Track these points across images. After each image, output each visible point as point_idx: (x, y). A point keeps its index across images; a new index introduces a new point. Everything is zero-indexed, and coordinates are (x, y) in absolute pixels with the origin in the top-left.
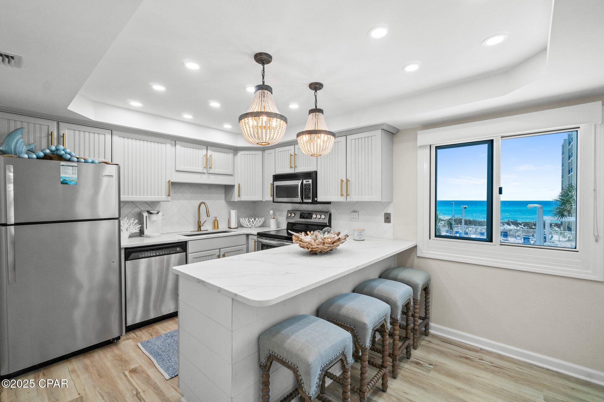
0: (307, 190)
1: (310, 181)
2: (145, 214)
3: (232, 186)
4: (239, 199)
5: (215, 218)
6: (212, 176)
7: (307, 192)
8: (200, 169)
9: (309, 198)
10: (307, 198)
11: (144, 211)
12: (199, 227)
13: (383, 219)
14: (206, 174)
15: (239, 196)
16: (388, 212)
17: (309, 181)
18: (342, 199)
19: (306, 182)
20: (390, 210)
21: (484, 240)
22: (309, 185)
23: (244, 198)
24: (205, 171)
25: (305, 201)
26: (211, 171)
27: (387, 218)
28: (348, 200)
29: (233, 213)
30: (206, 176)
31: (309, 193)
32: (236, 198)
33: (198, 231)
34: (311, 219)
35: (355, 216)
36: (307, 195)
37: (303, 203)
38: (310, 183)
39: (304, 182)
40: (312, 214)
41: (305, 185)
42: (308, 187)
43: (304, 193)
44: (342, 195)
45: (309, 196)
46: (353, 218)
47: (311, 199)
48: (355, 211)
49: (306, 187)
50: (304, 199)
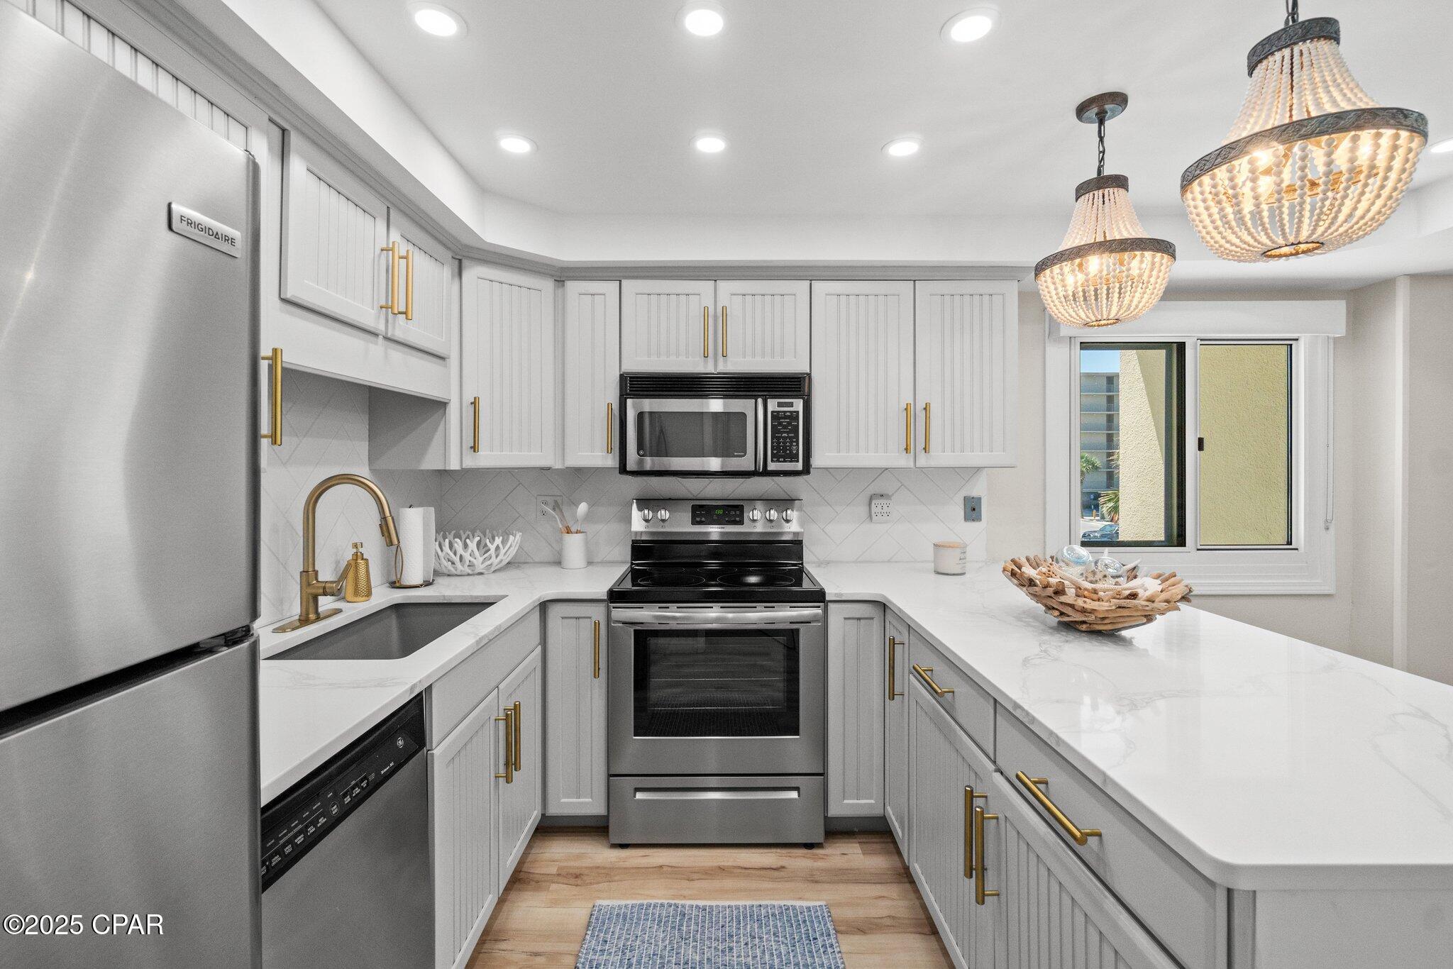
0: (785, 432)
1: (798, 405)
3: (437, 407)
4: (471, 462)
5: (355, 550)
6: (397, 354)
7: (785, 438)
8: (368, 316)
9: (794, 458)
10: (781, 456)
12: (311, 600)
13: (959, 511)
14: (381, 337)
15: (474, 448)
16: (975, 493)
17: (791, 405)
18: (904, 461)
19: (780, 405)
20: (978, 488)
21: (1160, 544)
22: (794, 416)
24: (380, 325)
25: (772, 466)
26: (401, 329)
27: (972, 510)
30: (378, 347)
31: (791, 442)
32: (455, 459)
33: (304, 621)
34: (741, 522)
35: (885, 507)
36: (785, 449)
37: (766, 473)
38: (795, 412)
39: (773, 405)
40: (740, 509)
41: (776, 415)
42: (789, 424)
43: (772, 443)
44: (906, 449)
45: (791, 451)
46: (879, 515)
47: (798, 461)
48: (882, 493)
49: (780, 424)
50: (772, 461)
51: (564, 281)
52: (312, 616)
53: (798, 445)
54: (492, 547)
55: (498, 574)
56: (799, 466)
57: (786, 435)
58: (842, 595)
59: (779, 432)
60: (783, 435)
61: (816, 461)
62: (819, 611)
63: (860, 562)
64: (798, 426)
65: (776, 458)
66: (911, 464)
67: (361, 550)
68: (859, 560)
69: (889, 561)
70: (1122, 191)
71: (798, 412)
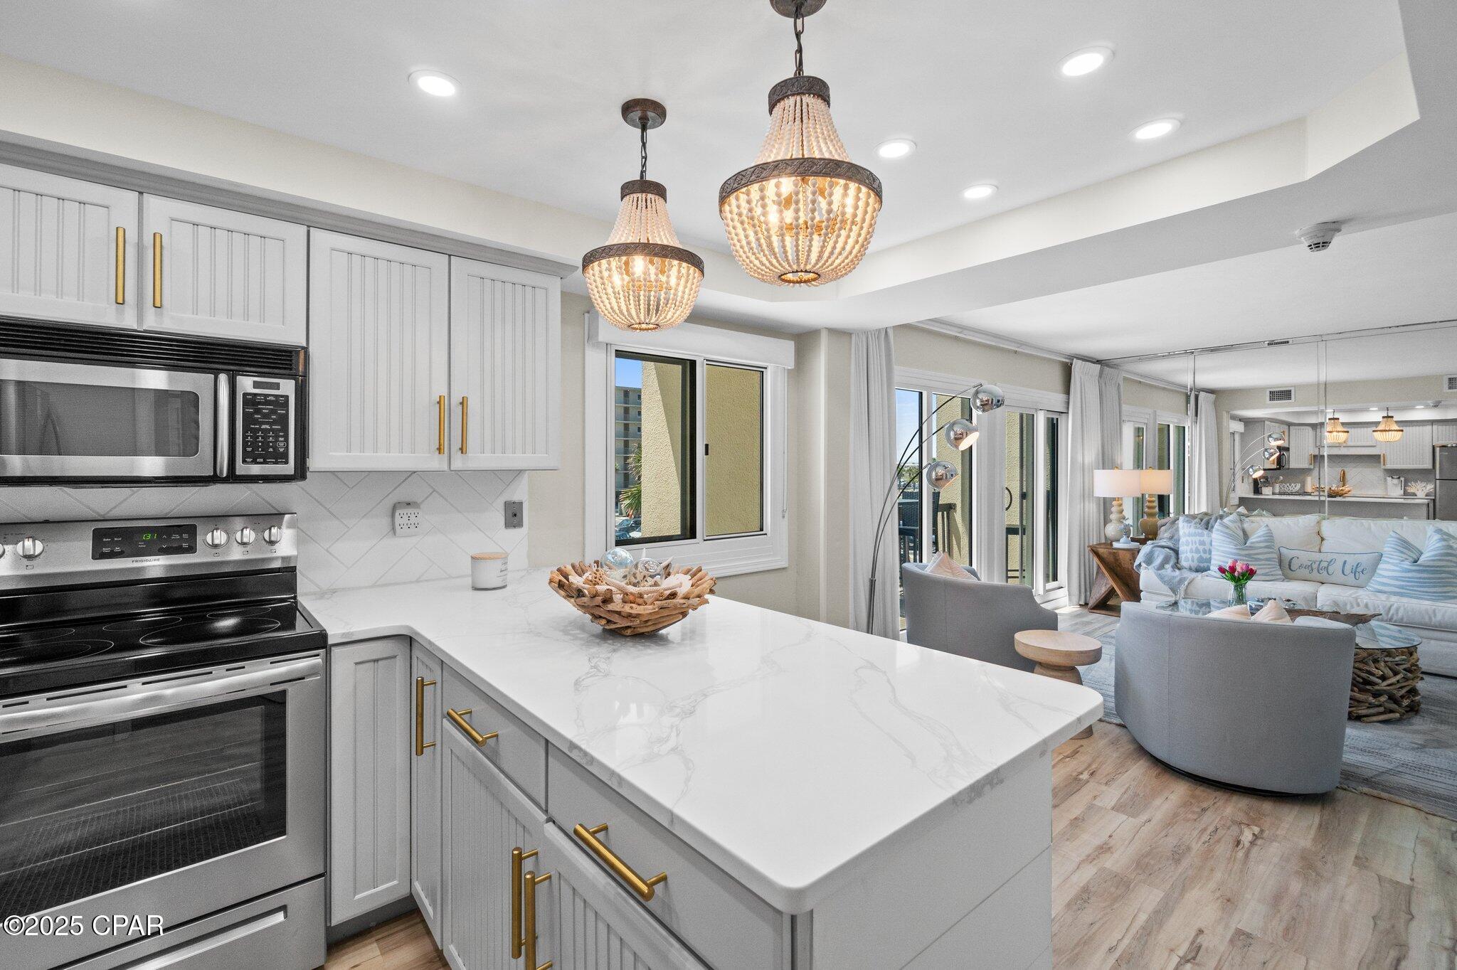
0: (265, 423)
1: (287, 387)
7: (266, 431)
9: (280, 458)
10: (260, 456)
13: (501, 520)
16: (516, 498)
17: (277, 386)
19: (256, 385)
20: (519, 493)
22: (281, 402)
27: (513, 516)
28: (458, 463)
31: (277, 437)
34: (192, 549)
35: (413, 517)
36: (266, 445)
37: (233, 478)
38: (282, 396)
39: (246, 384)
40: (192, 530)
41: (250, 400)
42: (273, 412)
43: (244, 437)
44: (439, 449)
45: (275, 448)
46: (405, 527)
47: (287, 462)
48: (408, 499)
49: (258, 411)
50: (244, 461)
53: (287, 440)
56: (289, 469)
57: (268, 427)
58: (352, 634)
59: (256, 422)
60: (263, 427)
61: (316, 461)
62: (318, 660)
63: (379, 586)
64: (286, 416)
65: (251, 457)
66: (445, 467)
68: (378, 583)
69: (418, 581)
70: (661, 200)
71: (287, 397)
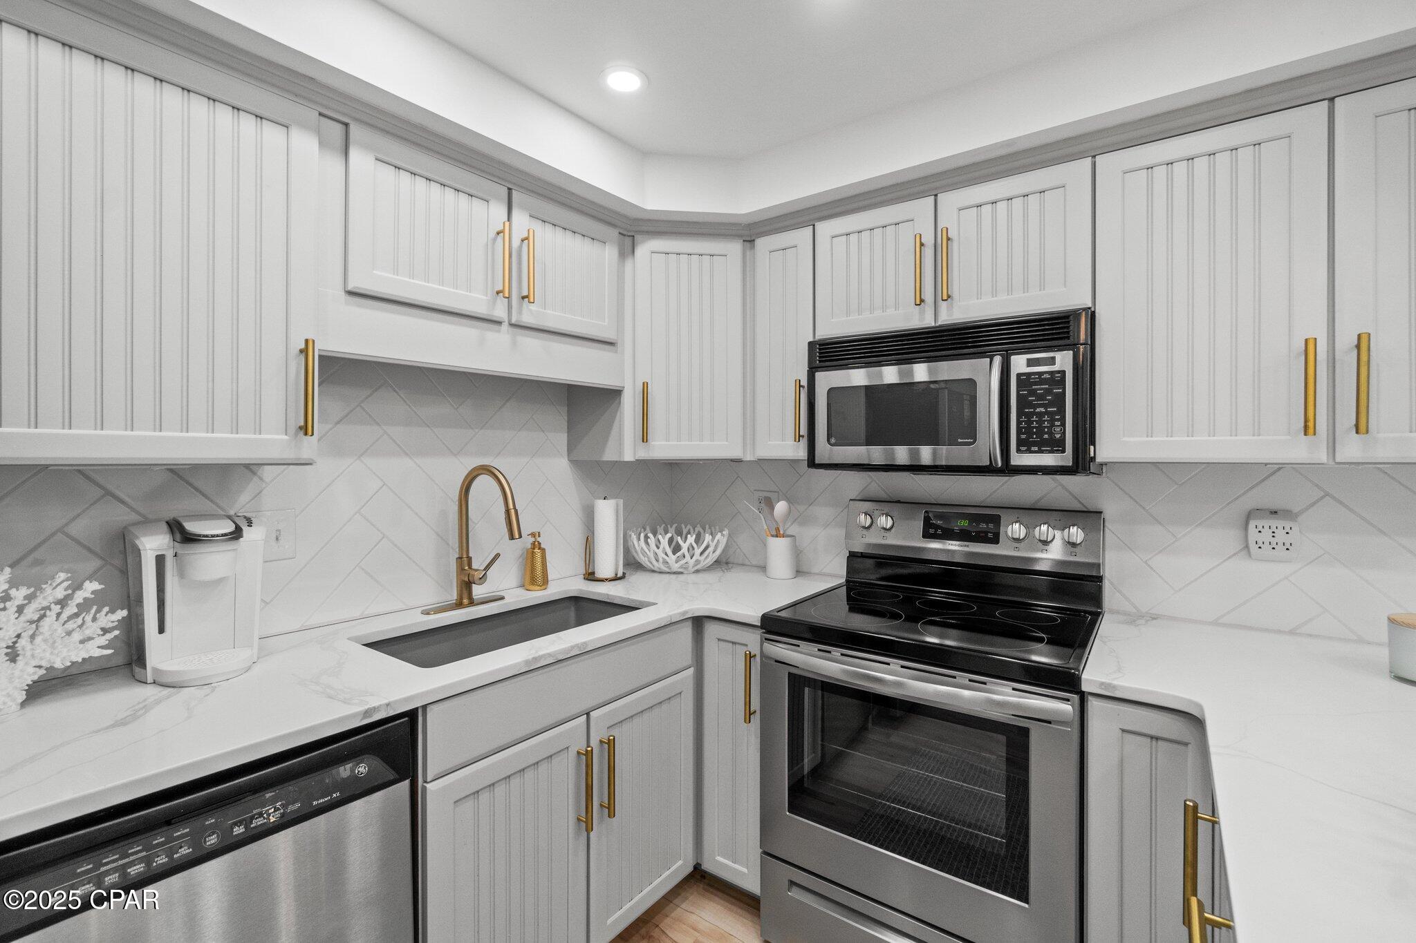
0: (1040, 405)
1: (1063, 360)
2: (153, 544)
3: (611, 395)
4: (643, 454)
5: (533, 539)
6: (531, 343)
7: (1040, 415)
8: (478, 302)
9: (1056, 445)
10: (1035, 444)
11: (146, 522)
12: (466, 585)
14: (505, 326)
15: (645, 439)
17: (1052, 361)
18: (1300, 450)
19: (1030, 363)
22: (1057, 379)
23: (663, 448)
24: (500, 312)
25: (1019, 459)
26: (529, 315)
28: (1357, 450)
29: (607, 512)
30: (503, 336)
31: (1052, 421)
32: (629, 450)
33: (459, 605)
34: (995, 540)
35: (1280, 534)
36: (1040, 431)
37: (1009, 470)
38: (1059, 372)
39: (1019, 364)
40: (996, 520)
41: (1024, 380)
42: (1048, 392)
43: (1019, 423)
44: (1306, 427)
45: (1050, 433)
46: (1266, 547)
47: (1063, 451)
48: (1274, 507)
49: (1033, 393)
50: (1018, 451)
51: (754, 240)
52: (466, 601)
53: (1063, 425)
54: (685, 546)
55: (700, 575)
56: (1066, 459)
57: (1043, 410)
58: (1114, 687)
59: (1031, 405)
60: (1038, 410)
61: (1106, 449)
62: (1066, 708)
63: (1224, 625)
64: (1064, 393)
65: (1026, 445)
66: (1322, 456)
67: (539, 539)
68: (1220, 621)
69: (1292, 632)
71: (1063, 373)
